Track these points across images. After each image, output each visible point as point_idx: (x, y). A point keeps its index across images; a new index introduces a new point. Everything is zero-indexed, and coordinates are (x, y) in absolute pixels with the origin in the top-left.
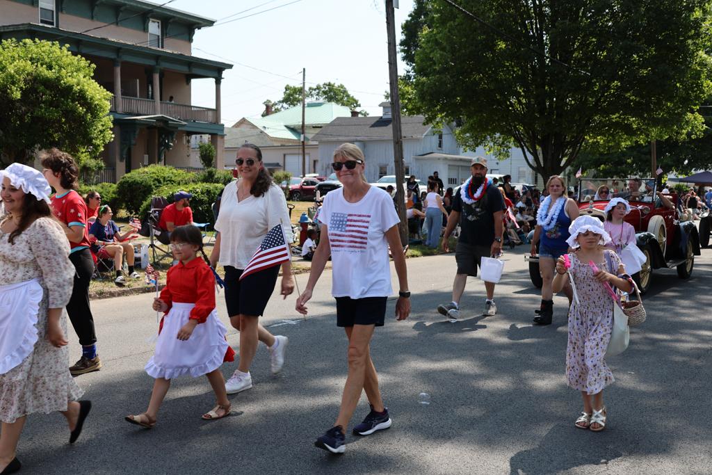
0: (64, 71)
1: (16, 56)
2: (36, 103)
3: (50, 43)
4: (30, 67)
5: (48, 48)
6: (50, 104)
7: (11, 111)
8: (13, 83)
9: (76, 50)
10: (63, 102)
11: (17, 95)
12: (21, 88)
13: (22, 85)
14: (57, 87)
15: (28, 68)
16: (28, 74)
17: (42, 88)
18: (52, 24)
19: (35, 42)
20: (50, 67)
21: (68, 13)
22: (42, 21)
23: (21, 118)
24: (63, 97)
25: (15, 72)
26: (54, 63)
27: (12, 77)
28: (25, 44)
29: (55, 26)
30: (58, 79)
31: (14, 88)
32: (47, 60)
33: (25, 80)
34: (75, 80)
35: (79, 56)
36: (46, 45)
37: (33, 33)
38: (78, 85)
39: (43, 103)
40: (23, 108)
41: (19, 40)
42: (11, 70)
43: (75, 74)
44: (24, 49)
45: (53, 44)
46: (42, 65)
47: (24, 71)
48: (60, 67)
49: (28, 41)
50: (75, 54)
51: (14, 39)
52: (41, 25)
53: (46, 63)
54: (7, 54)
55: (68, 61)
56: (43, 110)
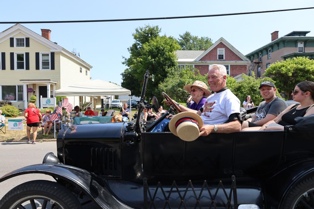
0: (307, 65)
1: (291, 63)
2: (297, 77)
3: (302, 57)
4: (295, 66)
5: (301, 59)
6: (302, 76)
7: (288, 80)
8: (289, 71)
9: (311, 58)
10: (306, 75)
11: (291, 75)
12: (292, 73)
13: (292, 71)
14: (304, 70)
15: (294, 66)
16: (294, 68)
17: (299, 72)
18: (302, 51)
19: (297, 58)
20: (302, 65)
21: (308, 47)
22: (299, 51)
23: (292, 81)
24: (306, 73)
25: (290, 68)
26: (303, 63)
27: (289, 69)
28: (293, 59)
29: (303, 52)
30: (305, 68)
31: (289, 73)
32: (301, 63)
33: (293, 70)
34: (311, 68)
35: (312, 60)
36: (301, 58)
37: (296, 55)
38: (312, 69)
39: (299, 76)
40: (292, 78)
41: (291, 58)
42: (289, 67)
43: (311, 66)
44: (293, 61)
45: (303, 57)
46: (299, 64)
47: (293, 67)
48: (305, 64)
49: (294, 58)
50: (311, 59)
51: (290, 58)
52: (299, 52)
53: (300, 64)
54: (288, 63)
55: (308, 62)
56: (299, 78)
